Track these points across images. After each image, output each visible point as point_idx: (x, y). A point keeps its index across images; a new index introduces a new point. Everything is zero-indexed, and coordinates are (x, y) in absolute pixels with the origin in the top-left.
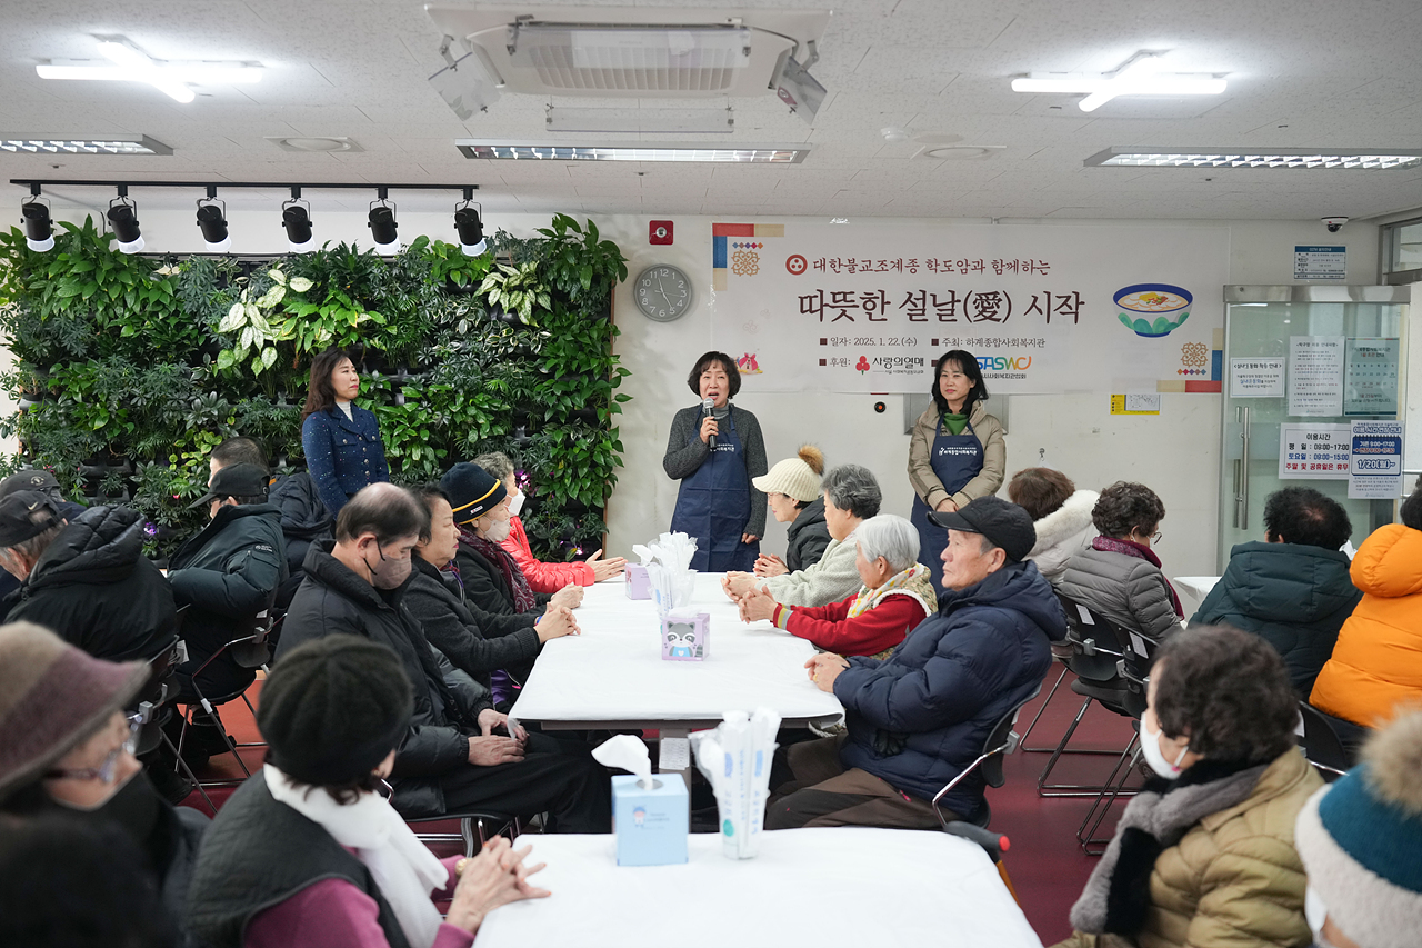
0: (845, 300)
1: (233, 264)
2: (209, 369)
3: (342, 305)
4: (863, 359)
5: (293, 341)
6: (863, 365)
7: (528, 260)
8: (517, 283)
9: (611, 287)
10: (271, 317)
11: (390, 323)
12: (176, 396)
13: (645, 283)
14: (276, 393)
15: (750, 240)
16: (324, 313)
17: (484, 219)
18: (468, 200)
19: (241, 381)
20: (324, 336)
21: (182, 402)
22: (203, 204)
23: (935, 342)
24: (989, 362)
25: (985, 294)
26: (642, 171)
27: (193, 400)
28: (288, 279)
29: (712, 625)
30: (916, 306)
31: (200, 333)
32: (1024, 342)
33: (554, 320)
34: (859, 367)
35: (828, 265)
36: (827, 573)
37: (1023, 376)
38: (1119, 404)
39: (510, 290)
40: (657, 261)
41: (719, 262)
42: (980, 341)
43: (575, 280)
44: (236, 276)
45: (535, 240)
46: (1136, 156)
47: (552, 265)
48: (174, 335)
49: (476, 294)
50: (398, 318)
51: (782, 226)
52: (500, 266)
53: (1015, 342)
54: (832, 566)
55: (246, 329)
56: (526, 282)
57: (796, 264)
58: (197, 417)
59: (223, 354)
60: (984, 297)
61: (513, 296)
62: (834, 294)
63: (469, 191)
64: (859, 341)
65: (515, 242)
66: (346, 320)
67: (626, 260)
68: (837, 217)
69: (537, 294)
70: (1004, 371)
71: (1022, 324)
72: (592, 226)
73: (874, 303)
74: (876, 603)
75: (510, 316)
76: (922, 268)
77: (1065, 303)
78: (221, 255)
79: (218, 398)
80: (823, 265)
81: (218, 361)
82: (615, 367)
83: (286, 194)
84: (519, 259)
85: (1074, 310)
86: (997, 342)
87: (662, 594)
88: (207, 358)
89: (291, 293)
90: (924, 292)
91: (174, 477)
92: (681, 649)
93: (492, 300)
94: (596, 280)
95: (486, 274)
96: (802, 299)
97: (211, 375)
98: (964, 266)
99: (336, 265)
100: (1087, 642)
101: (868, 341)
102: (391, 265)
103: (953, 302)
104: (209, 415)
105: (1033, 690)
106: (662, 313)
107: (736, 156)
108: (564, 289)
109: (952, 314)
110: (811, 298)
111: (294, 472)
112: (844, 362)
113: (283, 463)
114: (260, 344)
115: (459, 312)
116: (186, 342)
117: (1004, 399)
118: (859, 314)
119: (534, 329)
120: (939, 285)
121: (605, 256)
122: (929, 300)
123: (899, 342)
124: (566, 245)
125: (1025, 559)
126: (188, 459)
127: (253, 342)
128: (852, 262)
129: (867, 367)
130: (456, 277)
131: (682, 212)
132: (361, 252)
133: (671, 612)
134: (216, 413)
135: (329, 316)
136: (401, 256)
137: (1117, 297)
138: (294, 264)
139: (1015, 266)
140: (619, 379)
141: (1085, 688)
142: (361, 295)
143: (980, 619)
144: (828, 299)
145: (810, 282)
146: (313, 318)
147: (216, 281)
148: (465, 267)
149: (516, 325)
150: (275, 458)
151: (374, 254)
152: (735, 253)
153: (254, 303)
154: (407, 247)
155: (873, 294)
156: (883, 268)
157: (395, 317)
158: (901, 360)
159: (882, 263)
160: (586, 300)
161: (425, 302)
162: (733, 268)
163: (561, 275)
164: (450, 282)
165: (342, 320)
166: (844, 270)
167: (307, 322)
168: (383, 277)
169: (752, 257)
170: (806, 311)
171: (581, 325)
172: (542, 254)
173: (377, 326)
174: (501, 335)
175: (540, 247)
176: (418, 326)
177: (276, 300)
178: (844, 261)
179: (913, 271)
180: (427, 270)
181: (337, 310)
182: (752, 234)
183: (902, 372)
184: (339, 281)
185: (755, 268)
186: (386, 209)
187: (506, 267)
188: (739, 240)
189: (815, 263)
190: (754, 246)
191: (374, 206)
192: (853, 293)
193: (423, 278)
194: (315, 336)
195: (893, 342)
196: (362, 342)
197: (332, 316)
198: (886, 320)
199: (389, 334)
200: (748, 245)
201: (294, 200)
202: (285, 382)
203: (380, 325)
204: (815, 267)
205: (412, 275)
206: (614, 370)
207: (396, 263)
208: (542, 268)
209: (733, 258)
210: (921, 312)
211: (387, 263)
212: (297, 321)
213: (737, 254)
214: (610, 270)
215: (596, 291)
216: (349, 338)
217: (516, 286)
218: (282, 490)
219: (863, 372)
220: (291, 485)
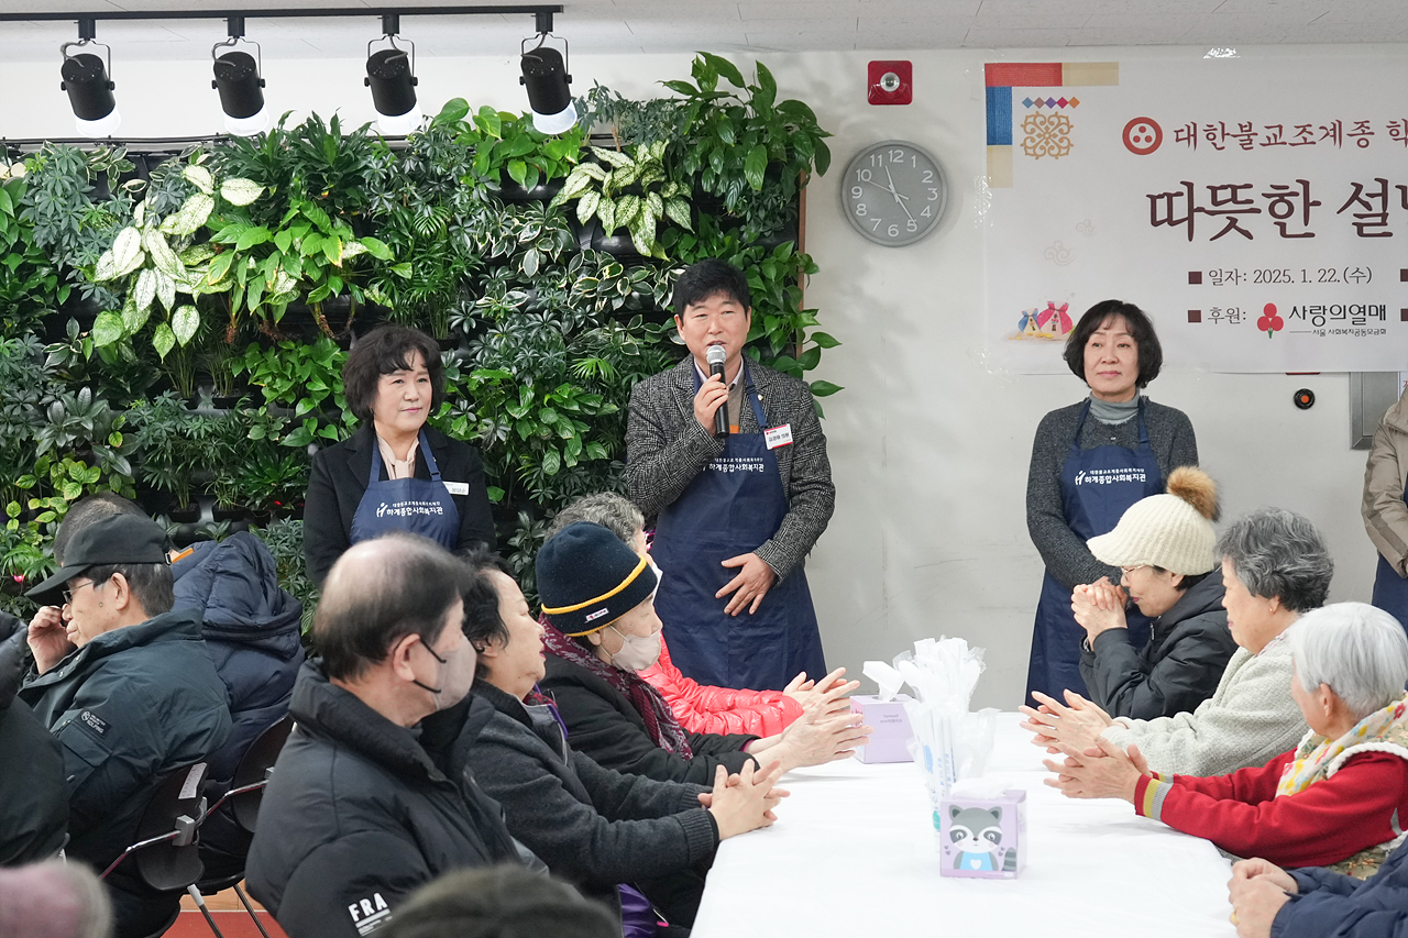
0: (1234, 199)
1: (119, 156)
2: (77, 346)
3: (315, 228)
4: (1270, 309)
5: (227, 296)
6: (1270, 321)
7: (650, 137)
8: (630, 180)
9: (799, 185)
10: (187, 252)
11: (399, 259)
12: (20, 396)
13: (860, 175)
14: (195, 389)
15: (1055, 93)
16: (282, 241)
17: (573, 66)
18: (545, 33)
19: (133, 369)
20: (282, 283)
21: (30, 408)
22: (73, 52)
27: (50, 404)
28: (219, 180)
30: (1370, 209)
31: (62, 282)
33: (696, 248)
34: (1263, 324)
35: (1201, 135)
36: (1229, 711)
39: (617, 195)
40: (883, 134)
41: (998, 135)
43: (734, 173)
44: (124, 178)
45: (661, 102)
47: (692, 147)
48: (15, 288)
49: (555, 202)
50: (415, 248)
51: (1115, 66)
52: (597, 151)
54: (1238, 699)
55: (144, 274)
56: (647, 180)
57: (1141, 136)
58: (56, 434)
59: (103, 319)
61: (622, 204)
62: (1214, 190)
64: (1261, 277)
65: (623, 106)
66: (321, 254)
67: (827, 135)
68: (1222, 44)
69: (665, 201)
72: (764, 74)
73: (1290, 203)
74: (1334, 766)
75: (616, 242)
76: (1381, 137)
78: (96, 142)
79: (94, 399)
80: (1192, 136)
81: (95, 331)
82: (809, 331)
83: (219, 31)
84: (630, 137)
88: (73, 326)
89: (223, 207)
90: (1384, 183)
91: (16, 543)
93: (584, 213)
94: (773, 172)
95: (572, 166)
96: (1153, 199)
97: (81, 357)
99: (303, 155)
101: (1281, 276)
102: (401, 153)
104: (78, 430)
106: (893, 231)
108: (714, 189)
110: (1170, 197)
111: (228, 532)
112: (1234, 315)
113: (207, 515)
114: (168, 300)
115: (526, 235)
116: (37, 299)
118: (1262, 224)
119: (659, 264)
121: (788, 129)
122: (1395, 196)
123: (1339, 276)
124: (718, 109)
126: (40, 511)
127: (156, 300)
128: (1247, 131)
129: (1278, 324)
130: (518, 172)
131: (929, 44)
132: (346, 130)
134: (90, 426)
135: (292, 249)
136: (419, 136)
138: (228, 156)
140: (815, 356)
142: (348, 209)
144: (1203, 198)
145: (1169, 168)
146: (262, 251)
147: (89, 188)
148: (534, 154)
149: (627, 257)
150: (193, 506)
151: (370, 133)
152: (1027, 117)
153: (156, 227)
154: (430, 120)
155: (1287, 188)
156: (1305, 139)
157: (408, 248)
158: (1343, 310)
159: (1304, 130)
160: (755, 210)
161: (463, 219)
162: (1024, 145)
163: (708, 165)
164: (507, 181)
165: (315, 255)
166: (1232, 144)
167: (252, 260)
168: (388, 175)
169: (1059, 124)
170: (1162, 222)
171: (746, 256)
172: (674, 127)
173: (377, 264)
174: (600, 276)
175: (671, 116)
176: (450, 263)
177: (197, 221)
178: (1232, 128)
179: (1363, 143)
180: (467, 161)
181: (305, 237)
182: (1058, 82)
183: (1345, 332)
184: (309, 184)
185: (1065, 144)
186: (397, 52)
187: (609, 153)
188: (1035, 92)
189: (1177, 132)
190: (1062, 103)
191: (376, 49)
192: (1250, 186)
193: (458, 176)
194: (266, 285)
195: (1328, 276)
196: (349, 293)
197: (297, 248)
198: (1312, 235)
199: (397, 279)
200: (1051, 103)
201: (232, 41)
202: (212, 369)
203: (381, 262)
204: (1178, 140)
205: (439, 171)
206: (808, 337)
207: (410, 151)
208: (675, 153)
209: (1024, 126)
210: (1379, 220)
211: (393, 150)
212: (235, 257)
213: (1031, 120)
214: (799, 153)
215: (773, 192)
216: (326, 287)
217: (627, 186)
218: (210, 562)
219: (1270, 333)
220: (225, 552)
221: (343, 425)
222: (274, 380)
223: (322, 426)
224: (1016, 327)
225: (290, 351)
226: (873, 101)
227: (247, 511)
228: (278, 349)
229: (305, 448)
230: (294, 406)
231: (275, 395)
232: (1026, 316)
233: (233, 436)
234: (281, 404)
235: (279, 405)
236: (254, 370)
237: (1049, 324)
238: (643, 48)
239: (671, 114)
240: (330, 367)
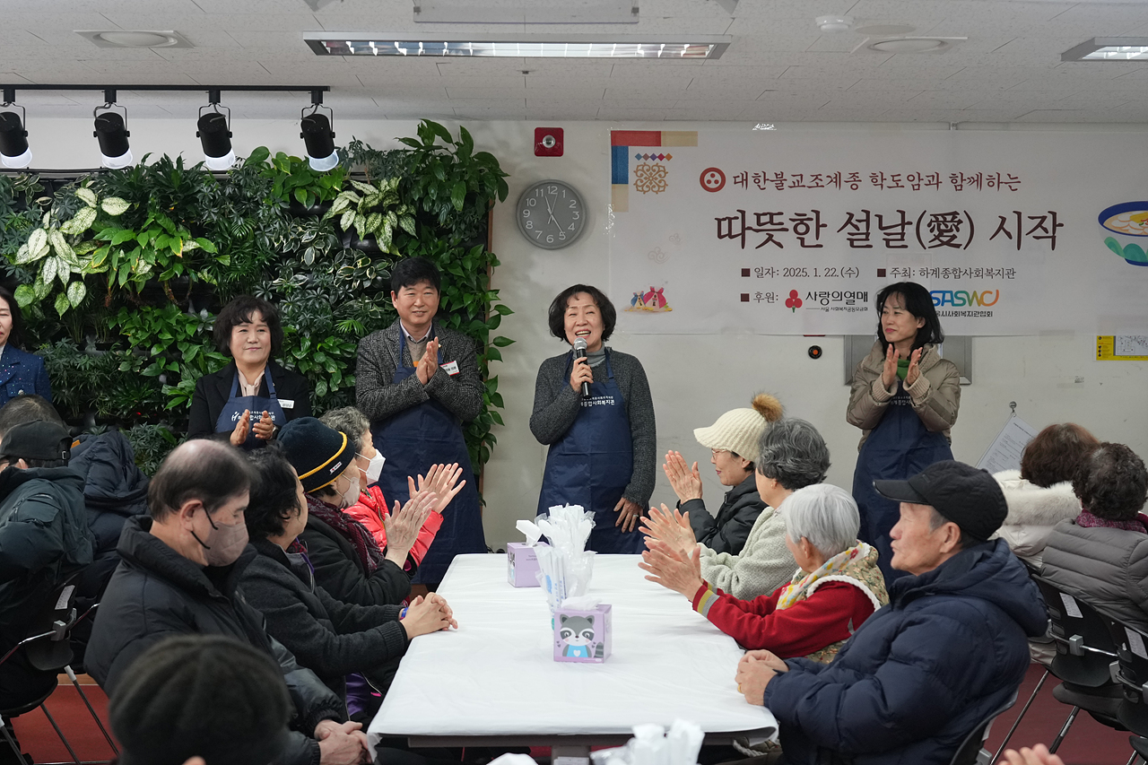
0: (771, 222)
1: (34, 181)
3: (165, 231)
4: (794, 294)
5: (105, 275)
6: (794, 301)
7: (389, 175)
8: (375, 203)
9: (488, 208)
10: (79, 246)
11: (221, 252)
13: (529, 203)
14: (84, 337)
15: (657, 151)
16: (142, 240)
17: (336, 126)
18: (317, 104)
19: (42, 323)
20: (143, 267)
23: (882, 273)
24: (948, 297)
25: (942, 215)
26: (526, 68)
28: (100, 200)
29: (616, 619)
30: (858, 230)
32: (990, 272)
33: (419, 248)
34: (789, 303)
35: (751, 180)
37: (989, 314)
38: (1106, 348)
39: (367, 212)
40: (543, 176)
41: (619, 177)
42: (936, 272)
43: (445, 199)
44: (37, 196)
45: (397, 152)
46: (1125, 48)
47: (417, 182)
49: (327, 216)
50: (231, 246)
51: (695, 134)
52: (355, 184)
53: (979, 273)
55: (49, 260)
56: (386, 202)
57: (712, 180)
59: (21, 290)
60: (941, 219)
61: (370, 219)
62: (758, 216)
63: (317, 93)
64: (789, 272)
65: (372, 154)
66: (169, 249)
67: (506, 175)
68: (766, 121)
69: (399, 217)
70: (966, 308)
71: (987, 251)
72: (465, 134)
73: (807, 225)
74: (810, 590)
75: (366, 243)
76: (865, 183)
77: (1039, 225)
78: (19, 171)
80: (745, 181)
82: (493, 304)
83: (99, 99)
84: (377, 175)
85: (1051, 234)
86: (957, 273)
87: (554, 581)
89: (103, 216)
90: (868, 213)
92: (577, 648)
93: (345, 223)
94: (470, 199)
95: (337, 192)
96: (719, 221)
98: (916, 182)
99: (157, 182)
100: (1074, 639)
101: (800, 272)
102: (223, 183)
103: (903, 224)
105: (1007, 698)
106: (550, 239)
107: (640, 51)
108: (431, 210)
109: (902, 239)
110: (730, 220)
111: (105, 432)
112: (771, 297)
114: (65, 277)
115: (305, 239)
117: (966, 342)
118: (788, 238)
119: (395, 258)
120: (886, 203)
121: (481, 171)
122: (874, 222)
123: (838, 272)
124: (435, 157)
125: (993, 537)
127: (57, 277)
128: (780, 177)
129: (798, 304)
130: (301, 197)
131: (574, 118)
132: (187, 166)
133: (565, 603)
135: (149, 244)
136: (235, 172)
137: (1104, 217)
138: (107, 182)
139: (978, 180)
140: (497, 320)
141: (1070, 694)
142: (188, 218)
143: (939, 614)
144: (751, 221)
145: (729, 201)
146: (129, 246)
147: (12, 202)
148: (312, 184)
149: (374, 254)
150: (81, 415)
151: (202, 169)
152: (638, 166)
153: (58, 229)
154: (244, 161)
155: (805, 215)
156: (817, 183)
157: (228, 245)
158: (840, 295)
159: (817, 178)
160: (458, 224)
161: (264, 227)
162: (636, 184)
163: (428, 194)
164: (295, 203)
165: (165, 249)
166: (770, 186)
167: (122, 251)
168: (214, 197)
169: (659, 171)
170: (725, 236)
171: (452, 254)
172: (406, 169)
173: (207, 256)
174: (356, 266)
175: (403, 161)
176: (256, 256)
177: (85, 225)
178: (771, 176)
179: (854, 187)
180: (267, 188)
181: (158, 237)
182: (659, 144)
183: (841, 309)
184: (161, 202)
185: (662, 184)
186: (218, 115)
187: (362, 184)
188: (643, 150)
189: (735, 177)
190: (661, 157)
191: (204, 112)
192: (781, 214)
193: (261, 198)
194: (131, 268)
195: (831, 273)
196: (188, 275)
197: (153, 243)
198: (821, 246)
199: (220, 265)
200: (653, 157)
201: (107, 106)
202: (95, 323)
203: (210, 254)
204: (735, 183)
205: (248, 194)
206: (492, 308)
207: (230, 180)
208: (405, 186)
209: (636, 172)
210: (864, 237)
211: (218, 180)
212: (111, 249)
213: (640, 168)
214: (487, 187)
215: (470, 212)
216: (172, 271)
217: (373, 207)
218: (89, 453)
219: (794, 309)
220: (100, 446)
221: (183, 362)
222: (137, 331)
223: (168, 362)
224: (629, 303)
225: (148, 312)
226: (537, 154)
227: (118, 418)
228: (140, 312)
229: (158, 377)
230: (150, 349)
231: (137, 342)
232: (636, 296)
233: (109, 368)
234: (143, 349)
235: (140, 349)
236: (123, 325)
237: (651, 301)
238: (386, 116)
239: (404, 159)
240: (174, 324)
